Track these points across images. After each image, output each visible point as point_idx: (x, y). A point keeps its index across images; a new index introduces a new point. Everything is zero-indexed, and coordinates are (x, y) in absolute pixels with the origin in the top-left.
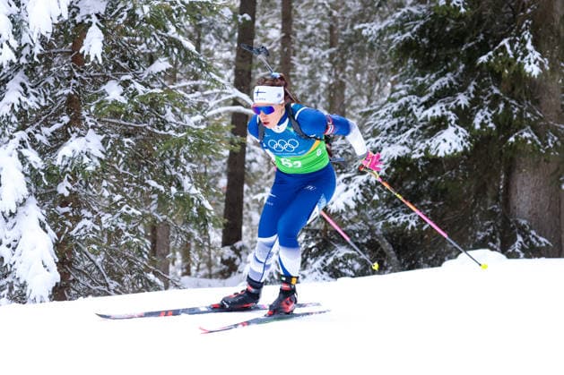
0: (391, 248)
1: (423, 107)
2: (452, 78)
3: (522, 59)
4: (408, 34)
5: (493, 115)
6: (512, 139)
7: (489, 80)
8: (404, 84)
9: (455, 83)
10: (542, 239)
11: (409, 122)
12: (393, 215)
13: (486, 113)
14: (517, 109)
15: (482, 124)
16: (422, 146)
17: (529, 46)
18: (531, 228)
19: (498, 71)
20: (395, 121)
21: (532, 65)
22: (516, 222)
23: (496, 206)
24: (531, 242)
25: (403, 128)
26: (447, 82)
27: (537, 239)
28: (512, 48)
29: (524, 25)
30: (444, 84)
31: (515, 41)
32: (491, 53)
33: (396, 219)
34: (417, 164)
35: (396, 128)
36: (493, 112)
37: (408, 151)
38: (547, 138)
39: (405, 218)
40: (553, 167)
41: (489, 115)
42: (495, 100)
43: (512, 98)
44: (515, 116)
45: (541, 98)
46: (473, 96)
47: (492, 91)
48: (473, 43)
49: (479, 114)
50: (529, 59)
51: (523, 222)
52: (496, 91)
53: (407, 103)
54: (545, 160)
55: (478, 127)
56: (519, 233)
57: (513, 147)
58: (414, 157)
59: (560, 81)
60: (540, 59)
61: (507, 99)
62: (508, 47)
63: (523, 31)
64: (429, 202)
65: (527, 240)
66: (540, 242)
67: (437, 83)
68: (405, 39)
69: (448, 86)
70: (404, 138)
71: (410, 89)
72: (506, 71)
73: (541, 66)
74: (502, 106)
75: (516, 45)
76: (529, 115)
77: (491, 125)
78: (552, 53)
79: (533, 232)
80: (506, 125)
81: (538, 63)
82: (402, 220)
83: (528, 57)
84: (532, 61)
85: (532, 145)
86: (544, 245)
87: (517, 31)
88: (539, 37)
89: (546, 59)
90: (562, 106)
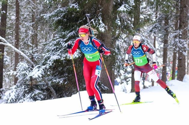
0: (54, 91)
1: (65, 42)
2: (74, 33)
3: (98, 26)
4: (59, 18)
8: (58, 34)
9: (75, 34)
10: (105, 87)
11: (60, 48)
12: (55, 79)
16: (64, 56)
17: (101, 22)
18: (102, 84)
20: (55, 47)
21: (102, 28)
24: (102, 88)
25: (58, 50)
26: (73, 34)
27: (104, 87)
28: (95, 22)
29: (99, 15)
30: (72, 34)
31: (96, 20)
32: (88, 24)
33: (56, 81)
34: (63, 62)
35: (55, 49)
37: (60, 57)
39: (59, 80)
40: (109, 63)
45: (105, 39)
48: (82, 20)
53: (59, 41)
54: (106, 60)
58: (61, 59)
59: (111, 33)
60: (104, 26)
63: (99, 16)
64: (67, 75)
65: (100, 87)
66: (105, 88)
67: (69, 34)
68: (58, 19)
69: (73, 35)
70: (58, 53)
71: (60, 36)
73: (105, 28)
75: (96, 21)
78: (108, 24)
79: (102, 85)
81: (104, 27)
82: (58, 81)
83: (100, 25)
84: (102, 26)
86: (106, 89)
87: (97, 17)
88: (104, 19)
89: (106, 26)
90: (112, 42)
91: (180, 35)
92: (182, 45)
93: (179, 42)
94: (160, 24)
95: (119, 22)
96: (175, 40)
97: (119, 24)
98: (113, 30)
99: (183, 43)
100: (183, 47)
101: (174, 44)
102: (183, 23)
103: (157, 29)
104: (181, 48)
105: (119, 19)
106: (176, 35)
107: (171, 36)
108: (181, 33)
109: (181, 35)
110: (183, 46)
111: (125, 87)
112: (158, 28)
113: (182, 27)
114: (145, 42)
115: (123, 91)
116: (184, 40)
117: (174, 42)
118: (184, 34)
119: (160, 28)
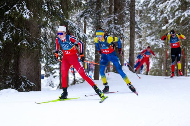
3: (22, 13)
5: (11, 35)
6: (19, 44)
7: (9, 21)
10: (32, 83)
13: (8, 34)
14: (21, 32)
15: (7, 39)
17: (25, 7)
18: (27, 79)
19: (13, 18)
21: (27, 15)
22: (22, 77)
23: (13, 71)
24: (28, 85)
27: (30, 83)
28: (18, 9)
31: (19, 5)
32: (10, 10)
36: (11, 34)
38: (33, 44)
40: (35, 55)
41: (10, 35)
42: (12, 29)
43: (18, 28)
44: (20, 35)
45: (30, 28)
46: (3, 28)
47: (10, 25)
48: (2, 6)
49: (5, 35)
50: (25, 12)
51: (24, 77)
52: (12, 25)
54: (32, 52)
55: (5, 40)
56: (23, 81)
57: (20, 47)
59: (38, 21)
60: (29, 12)
61: (17, 28)
62: (17, 8)
63: (22, 1)
65: (26, 84)
66: (31, 85)
72: (16, 18)
73: (30, 15)
74: (14, 31)
75: (20, 7)
76: (25, 35)
77: (10, 39)
78: (34, 10)
79: (28, 81)
80: (16, 39)
81: (28, 14)
83: (24, 12)
84: (26, 13)
85: (27, 46)
86: (33, 85)
87: (20, 2)
88: (29, 4)
89: (32, 12)
90: (38, 30)
91: (115, 20)
92: (118, 32)
93: (115, 28)
94: (92, 8)
95: (46, 7)
96: (109, 26)
97: (47, 9)
98: (39, 17)
99: (119, 29)
100: (120, 34)
101: (109, 30)
102: (118, 6)
103: (88, 13)
104: (117, 35)
105: (46, 4)
106: (110, 20)
107: (105, 21)
108: (116, 18)
109: (117, 20)
110: (120, 32)
111: (52, 81)
112: (90, 12)
113: (117, 11)
114: (77, 29)
115: (50, 86)
116: (120, 26)
117: (108, 29)
118: (120, 19)
119: (92, 13)
